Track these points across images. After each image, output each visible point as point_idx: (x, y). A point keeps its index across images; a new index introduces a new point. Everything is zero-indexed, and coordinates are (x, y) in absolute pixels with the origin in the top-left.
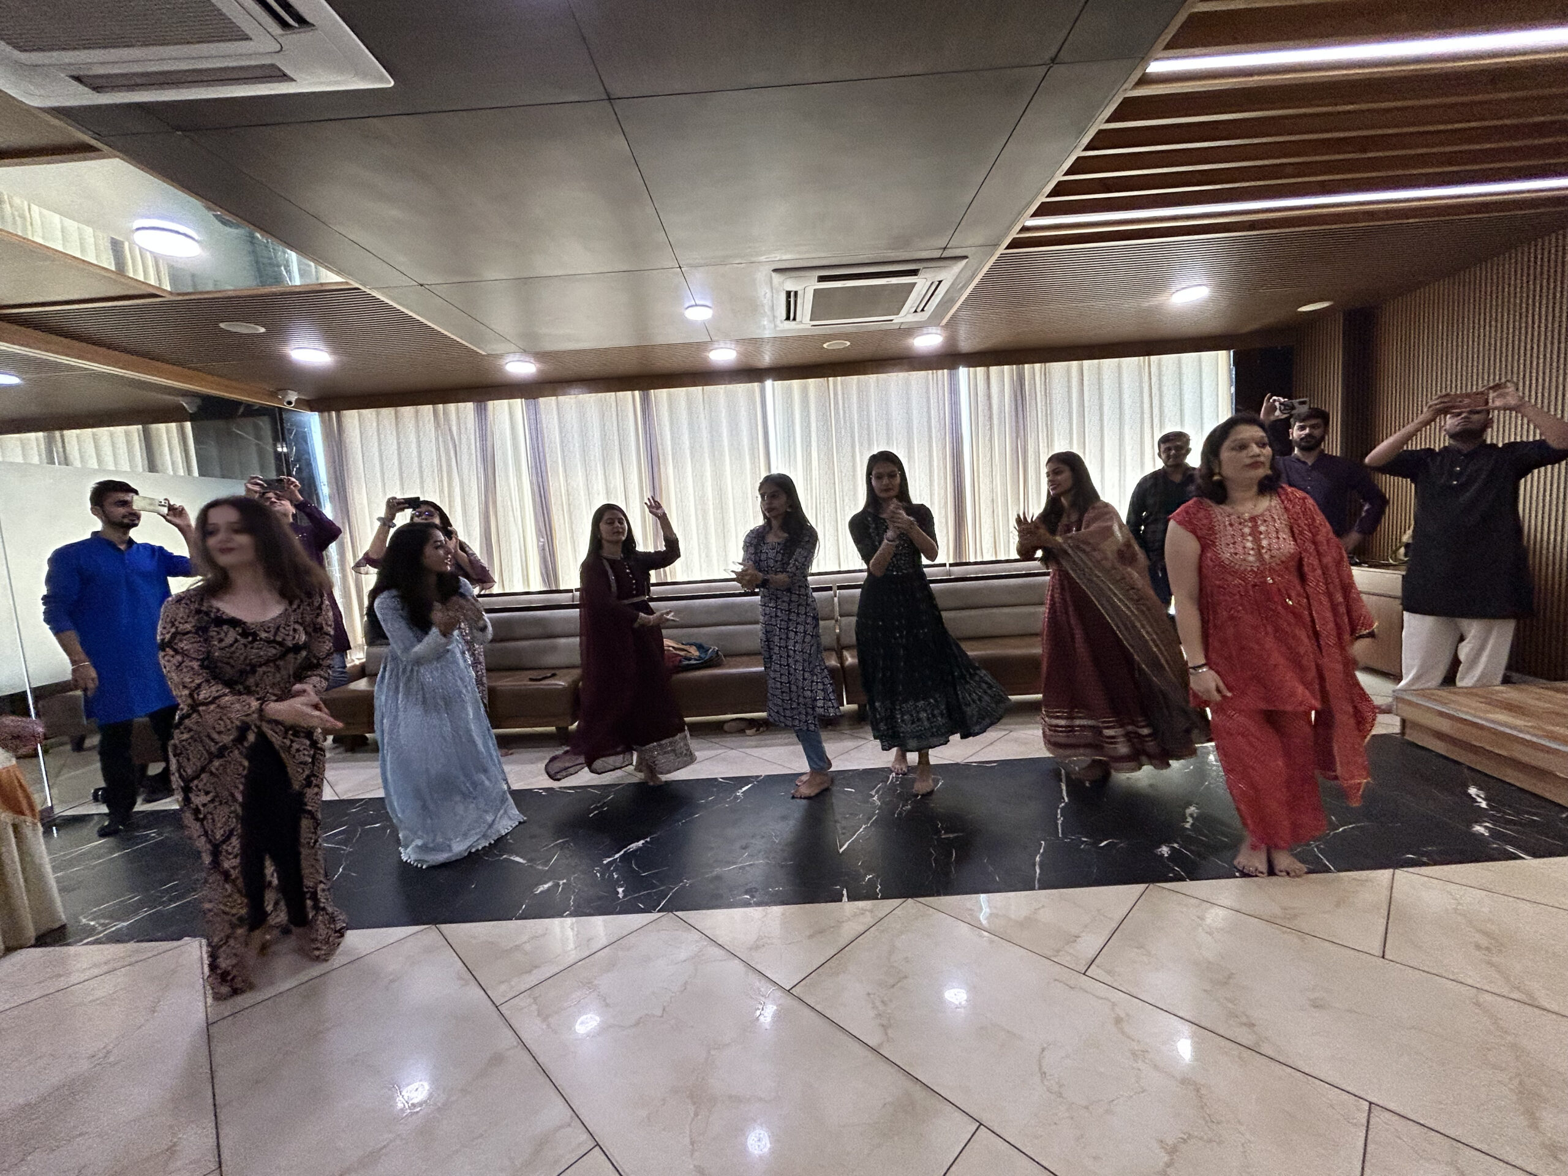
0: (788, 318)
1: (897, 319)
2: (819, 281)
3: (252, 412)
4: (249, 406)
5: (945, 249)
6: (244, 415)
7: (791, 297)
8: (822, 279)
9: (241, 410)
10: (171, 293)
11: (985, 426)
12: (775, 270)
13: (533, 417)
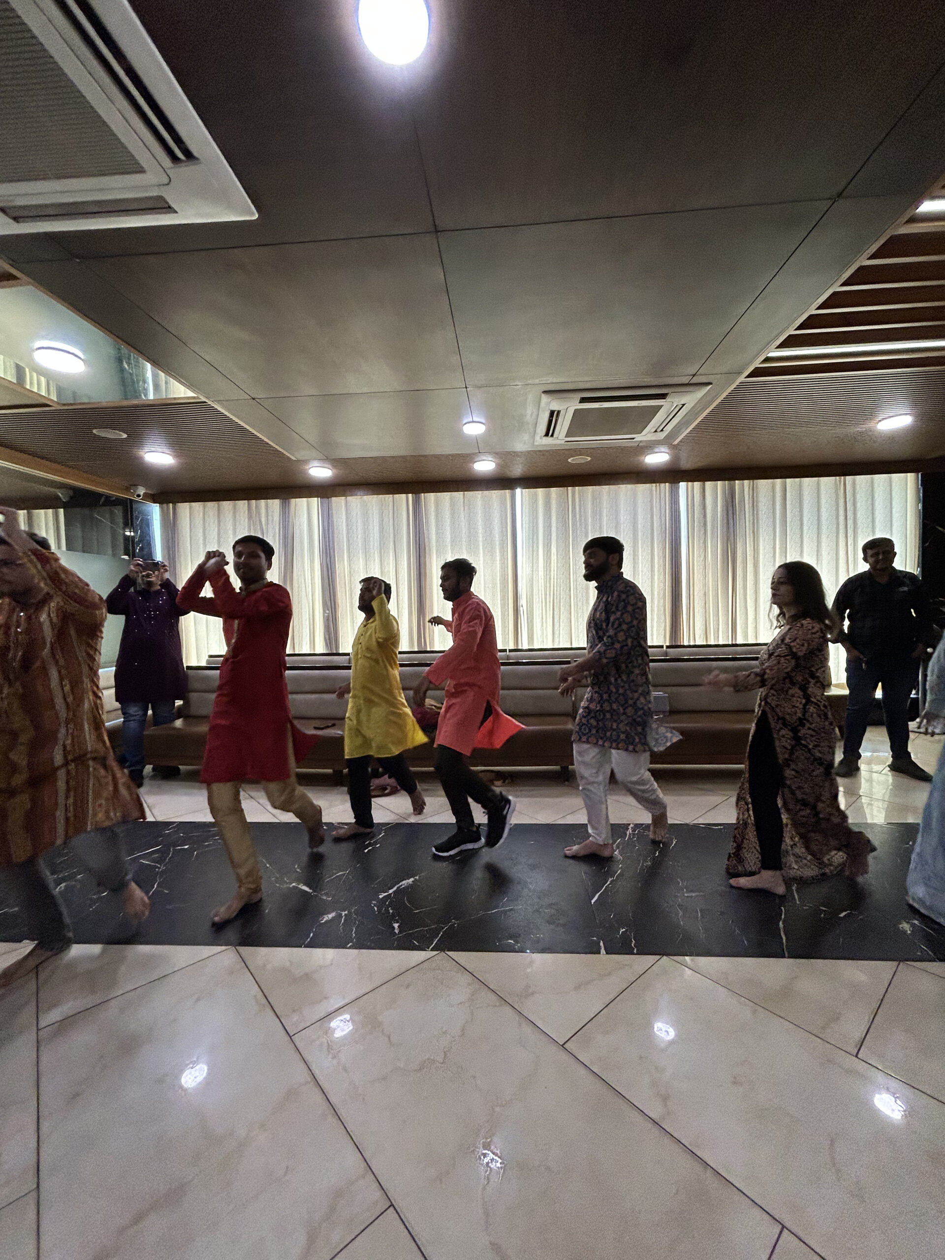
0: (547, 435)
1: (639, 438)
2: (580, 402)
3: (110, 502)
4: (108, 497)
5: (694, 375)
6: (104, 505)
7: (553, 415)
8: (583, 400)
9: (103, 499)
10: (58, 403)
11: (699, 531)
12: (545, 392)
13: (326, 513)
